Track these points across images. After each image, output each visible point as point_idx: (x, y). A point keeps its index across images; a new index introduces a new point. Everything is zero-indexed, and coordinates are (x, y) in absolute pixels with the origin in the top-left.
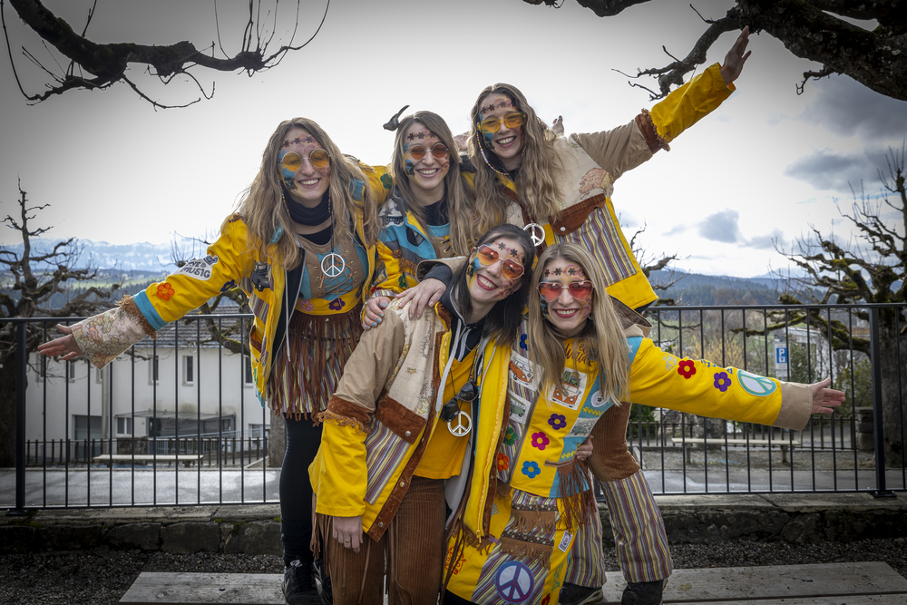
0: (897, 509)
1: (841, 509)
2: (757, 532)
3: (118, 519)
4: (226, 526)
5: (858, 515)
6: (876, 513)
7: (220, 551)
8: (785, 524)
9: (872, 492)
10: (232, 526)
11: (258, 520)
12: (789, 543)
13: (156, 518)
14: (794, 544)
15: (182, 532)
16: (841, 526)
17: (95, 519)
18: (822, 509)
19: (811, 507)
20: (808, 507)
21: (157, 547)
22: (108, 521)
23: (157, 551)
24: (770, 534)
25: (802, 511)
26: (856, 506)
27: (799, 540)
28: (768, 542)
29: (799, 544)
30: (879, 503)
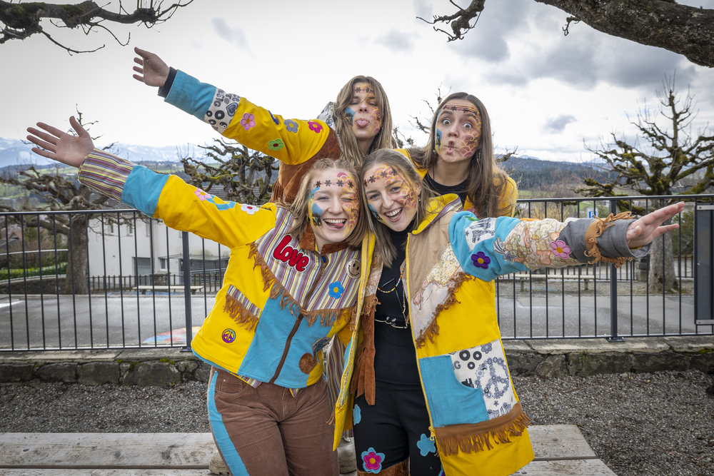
0: (624, 351)
1: (582, 351)
2: (517, 369)
3: (47, 359)
4: (124, 365)
5: (594, 357)
6: (607, 355)
7: (120, 384)
8: (539, 363)
9: (607, 338)
10: (129, 365)
11: (148, 360)
12: (540, 377)
13: (75, 359)
14: (544, 378)
15: (92, 370)
16: (581, 364)
17: (31, 360)
18: (567, 352)
19: (559, 350)
20: (557, 350)
21: (74, 381)
22: (40, 361)
23: (75, 383)
24: (527, 371)
25: (552, 353)
26: (593, 349)
27: (548, 375)
28: (525, 376)
29: (548, 378)
30: (611, 347)
